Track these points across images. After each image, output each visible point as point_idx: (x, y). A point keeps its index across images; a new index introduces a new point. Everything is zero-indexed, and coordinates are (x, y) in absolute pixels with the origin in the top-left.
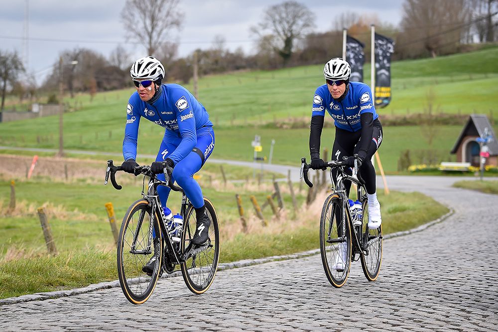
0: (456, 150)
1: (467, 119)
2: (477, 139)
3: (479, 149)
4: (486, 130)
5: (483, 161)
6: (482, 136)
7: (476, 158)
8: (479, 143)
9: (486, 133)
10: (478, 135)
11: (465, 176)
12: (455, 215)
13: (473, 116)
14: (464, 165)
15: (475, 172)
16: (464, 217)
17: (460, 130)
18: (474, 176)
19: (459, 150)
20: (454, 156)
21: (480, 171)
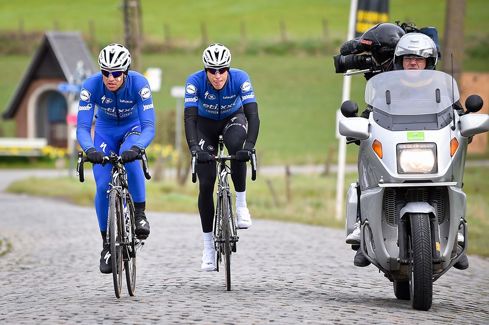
0: (15, 110)
1: (39, 41)
2: (59, 87)
3: (65, 108)
4: (80, 65)
5: (73, 134)
6: (70, 78)
7: (59, 128)
8: (64, 93)
9: (81, 73)
10: (62, 77)
11: (35, 167)
12: (11, 255)
13: (51, 34)
14: (33, 144)
15: (57, 158)
16: (33, 260)
17: (23, 65)
18: (54, 168)
19: (21, 110)
20: (10, 125)
21: (67, 156)
